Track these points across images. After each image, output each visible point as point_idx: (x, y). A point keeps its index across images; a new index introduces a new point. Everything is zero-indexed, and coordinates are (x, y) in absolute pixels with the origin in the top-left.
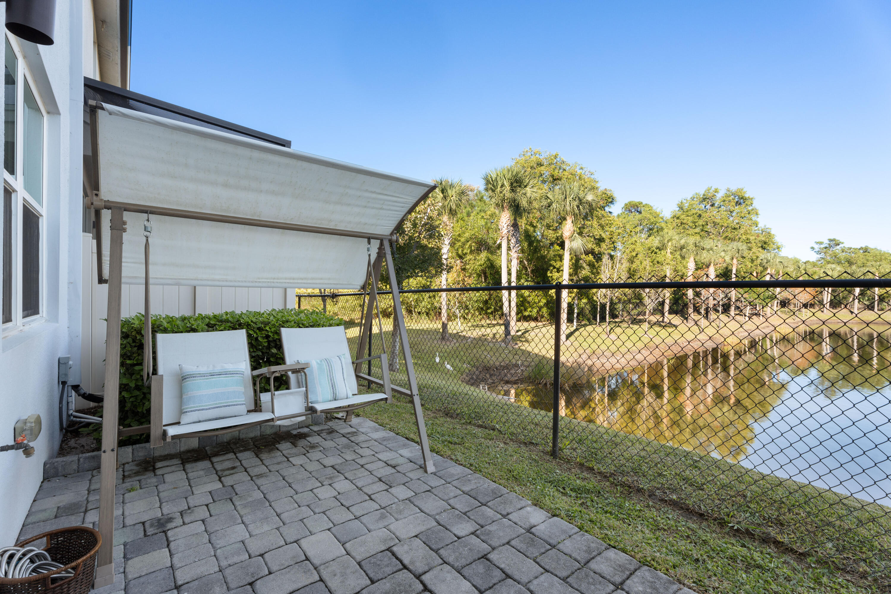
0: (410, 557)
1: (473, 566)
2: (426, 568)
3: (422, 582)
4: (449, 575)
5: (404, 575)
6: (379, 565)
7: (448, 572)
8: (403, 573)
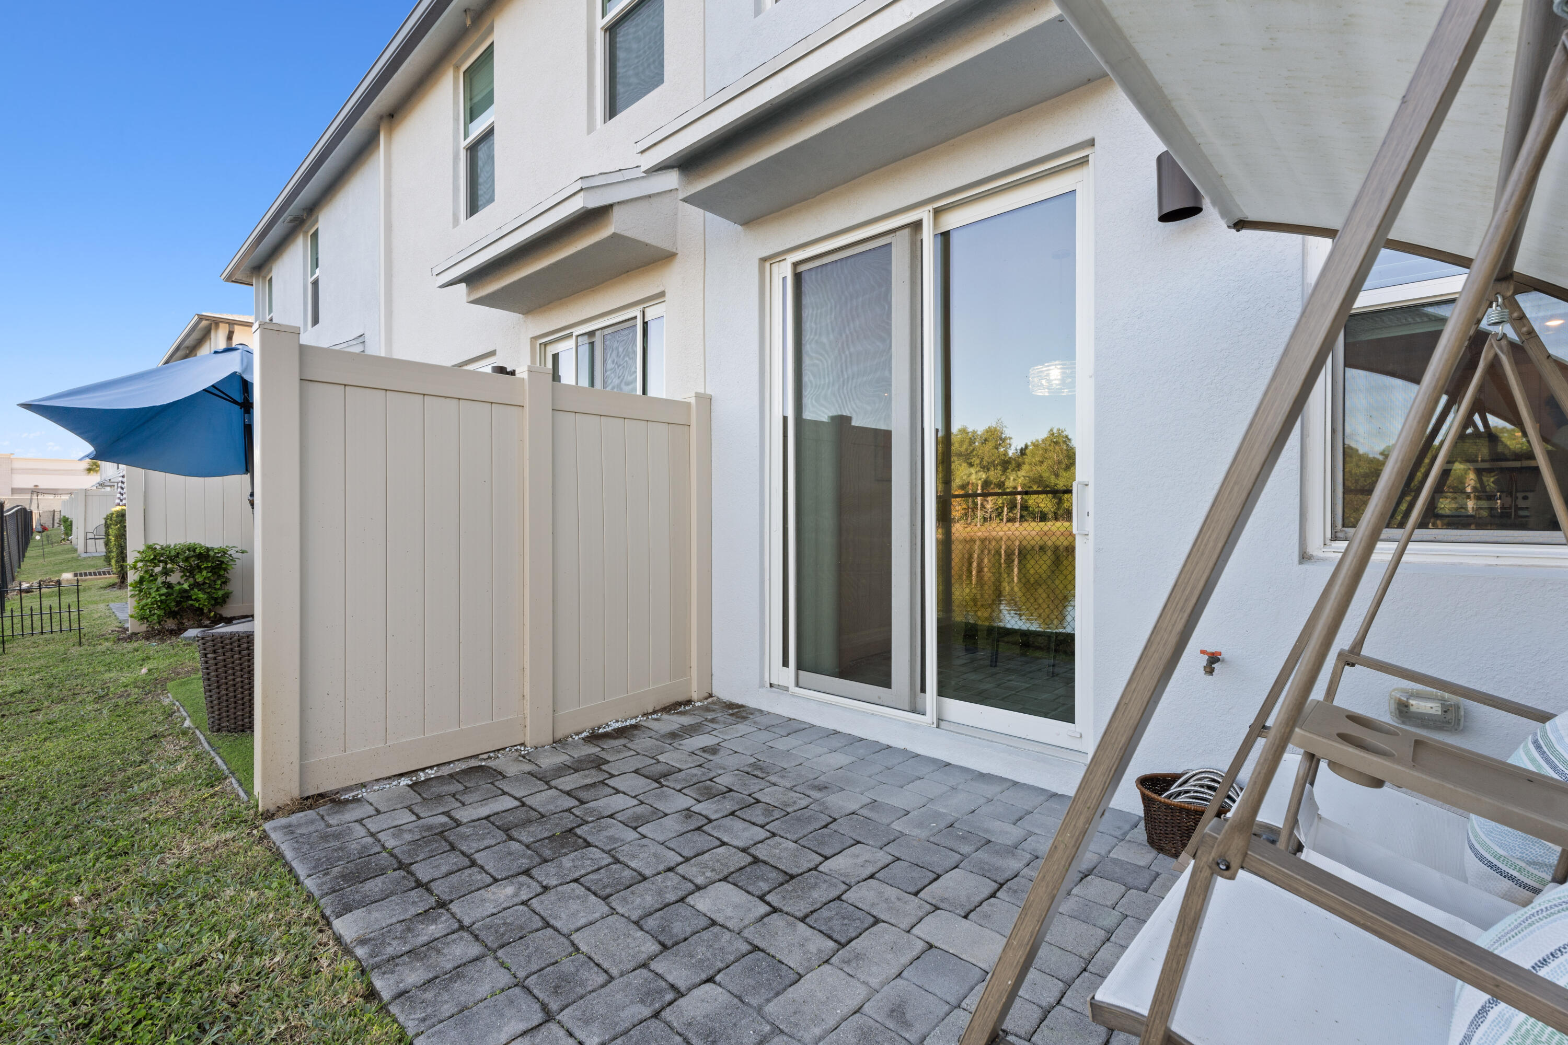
0: (799, 932)
1: (689, 930)
2: (766, 920)
3: (769, 904)
4: (729, 914)
5: (798, 908)
6: (844, 918)
7: (731, 918)
8: (800, 910)
